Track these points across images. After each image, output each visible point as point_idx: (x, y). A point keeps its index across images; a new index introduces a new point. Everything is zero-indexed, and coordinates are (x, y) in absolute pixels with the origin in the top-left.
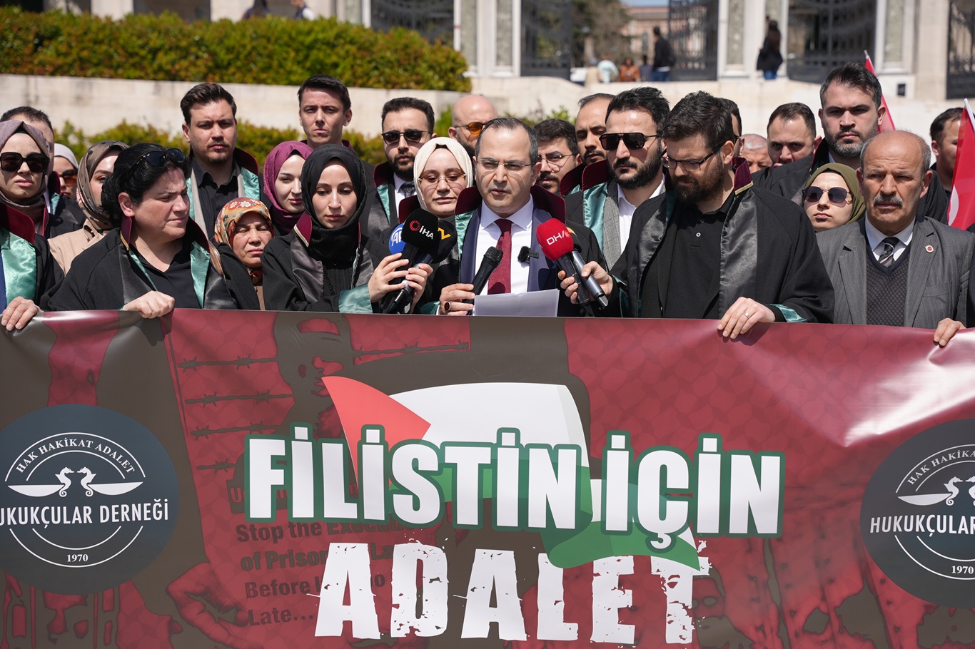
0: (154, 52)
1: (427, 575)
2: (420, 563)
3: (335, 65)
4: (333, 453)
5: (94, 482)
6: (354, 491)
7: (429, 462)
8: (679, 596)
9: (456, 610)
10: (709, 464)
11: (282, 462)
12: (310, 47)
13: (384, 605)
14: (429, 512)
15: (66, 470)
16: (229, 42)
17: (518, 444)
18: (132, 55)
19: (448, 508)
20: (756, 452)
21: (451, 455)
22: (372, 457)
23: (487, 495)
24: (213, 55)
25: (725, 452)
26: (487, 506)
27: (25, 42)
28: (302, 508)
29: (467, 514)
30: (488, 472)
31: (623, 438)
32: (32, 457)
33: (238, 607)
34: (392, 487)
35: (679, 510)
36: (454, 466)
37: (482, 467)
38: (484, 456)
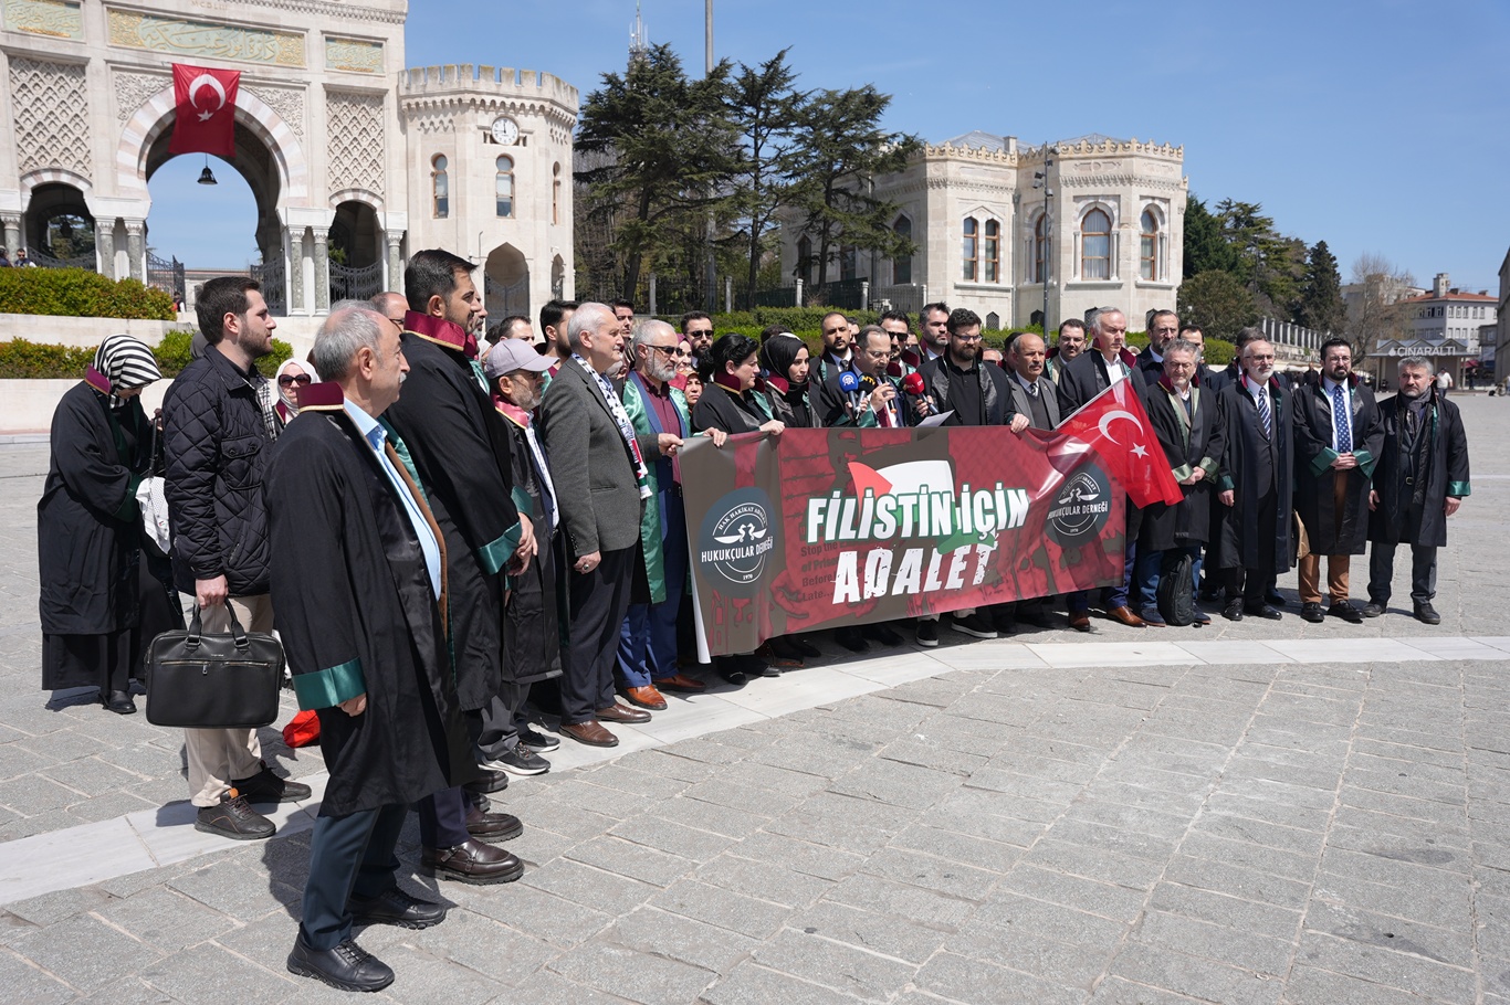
1: (881, 565)
2: (880, 559)
4: (850, 503)
6: (856, 525)
7: (892, 506)
8: (983, 561)
9: (891, 581)
10: (999, 495)
11: (824, 511)
13: (862, 583)
14: (890, 532)
15: (743, 526)
17: (928, 493)
19: (899, 529)
20: (1016, 487)
21: (902, 500)
22: (868, 503)
23: (915, 520)
25: (1005, 487)
26: (916, 526)
28: (830, 536)
29: (907, 532)
30: (916, 507)
32: (727, 520)
33: (798, 592)
34: (875, 520)
35: (990, 519)
36: (902, 506)
37: (913, 506)
38: (913, 500)
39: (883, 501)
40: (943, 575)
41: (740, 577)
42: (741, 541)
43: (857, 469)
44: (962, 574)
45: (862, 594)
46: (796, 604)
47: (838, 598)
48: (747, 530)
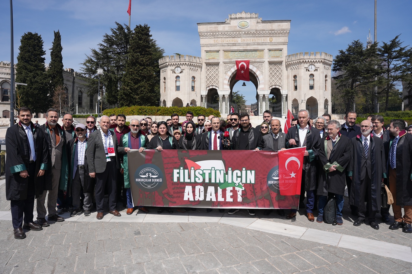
0: (174, 112)
1: (201, 191)
2: (200, 189)
3: (200, 113)
4: (186, 171)
5: (151, 175)
6: (189, 178)
7: (201, 173)
8: (240, 194)
9: (205, 196)
10: (244, 172)
11: (179, 173)
12: (196, 111)
13: (194, 195)
14: (201, 181)
15: (147, 173)
16: (185, 110)
17: (215, 170)
18: (170, 112)
19: (204, 180)
20: (251, 170)
21: (204, 171)
22: (192, 172)
23: (210, 177)
24: (182, 112)
25: (246, 170)
26: (210, 179)
27: (156, 111)
28: (182, 180)
29: (207, 181)
30: (210, 174)
31: (231, 168)
33: (172, 195)
34: (196, 176)
35: (239, 179)
36: (205, 173)
37: (209, 173)
38: (209, 171)
39: (197, 172)
40: (224, 196)
41: (147, 186)
42: (147, 177)
43: (187, 161)
44: (231, 197)
45: (194, 198)
46: (172, 199)
47: (186, 199)
48: (149, 175)
